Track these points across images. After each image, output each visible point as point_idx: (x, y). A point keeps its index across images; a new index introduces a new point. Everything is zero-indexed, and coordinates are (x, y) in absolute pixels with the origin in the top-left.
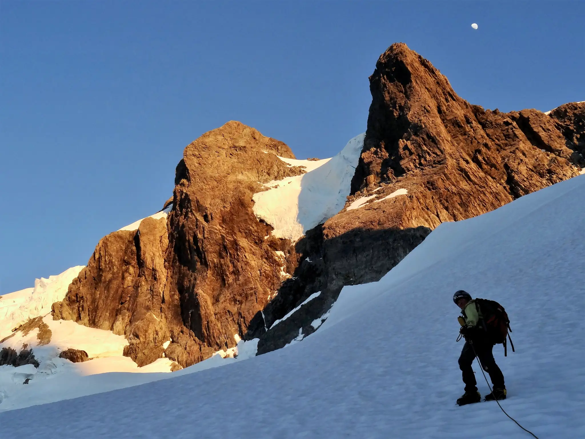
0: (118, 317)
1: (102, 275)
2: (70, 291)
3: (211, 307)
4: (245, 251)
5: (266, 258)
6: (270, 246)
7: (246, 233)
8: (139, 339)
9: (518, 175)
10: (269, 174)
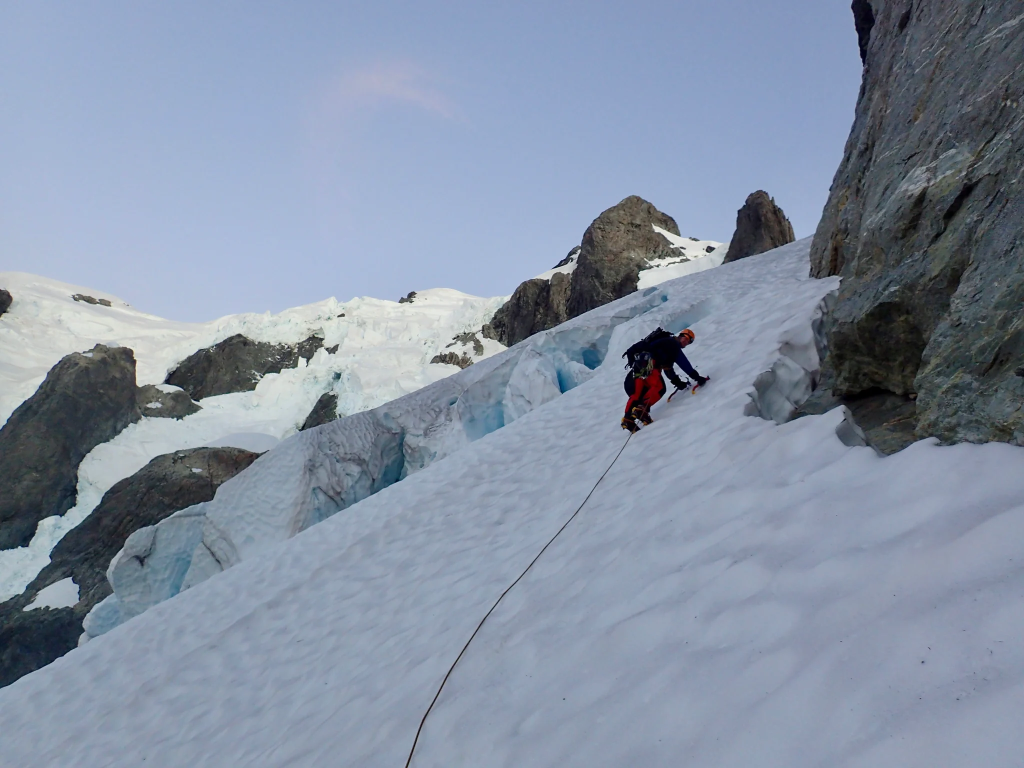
2: (495, 318)
10: (655, 252)
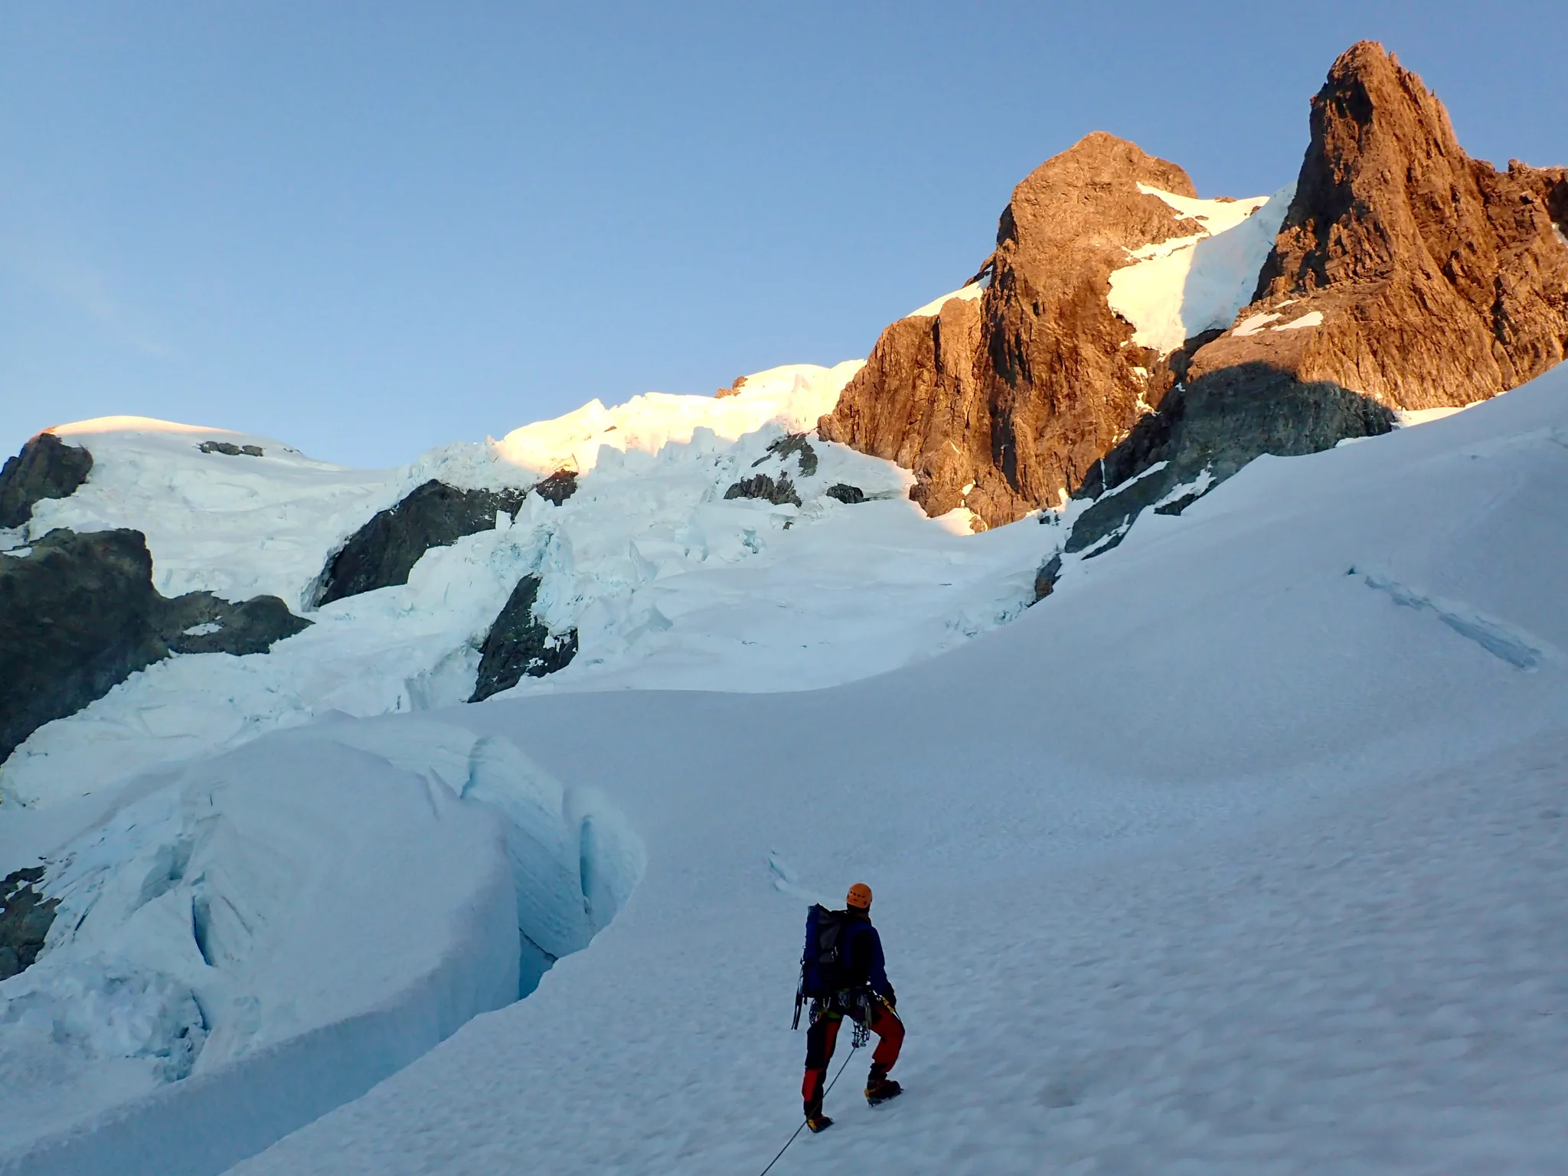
0: (905, 443)
1: (885, 381)
2: (841, 401)
3: (1031, 444)
4: (1089, 365)
5: (1118, 378)
6: (1126, 358)
7: (1093, 335)
8: (931, 478)
9: (1512, 301)
10: (1143, 233)
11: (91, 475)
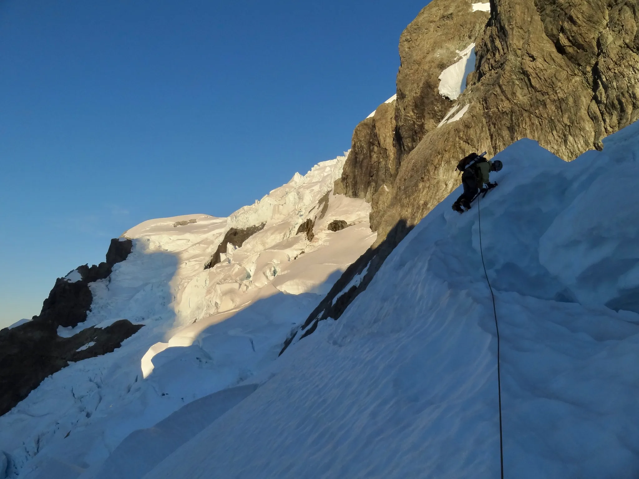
0: (368, 188)
1: (357, 158)
11: (133, 249)
